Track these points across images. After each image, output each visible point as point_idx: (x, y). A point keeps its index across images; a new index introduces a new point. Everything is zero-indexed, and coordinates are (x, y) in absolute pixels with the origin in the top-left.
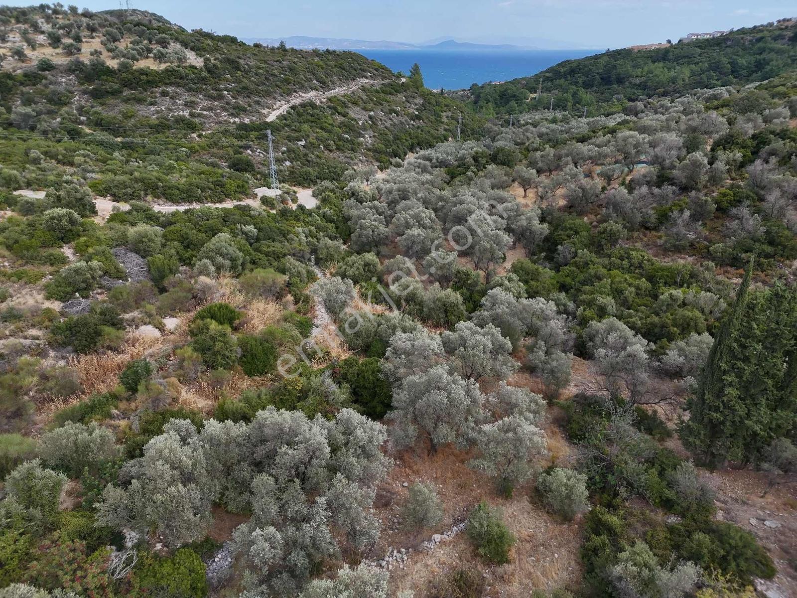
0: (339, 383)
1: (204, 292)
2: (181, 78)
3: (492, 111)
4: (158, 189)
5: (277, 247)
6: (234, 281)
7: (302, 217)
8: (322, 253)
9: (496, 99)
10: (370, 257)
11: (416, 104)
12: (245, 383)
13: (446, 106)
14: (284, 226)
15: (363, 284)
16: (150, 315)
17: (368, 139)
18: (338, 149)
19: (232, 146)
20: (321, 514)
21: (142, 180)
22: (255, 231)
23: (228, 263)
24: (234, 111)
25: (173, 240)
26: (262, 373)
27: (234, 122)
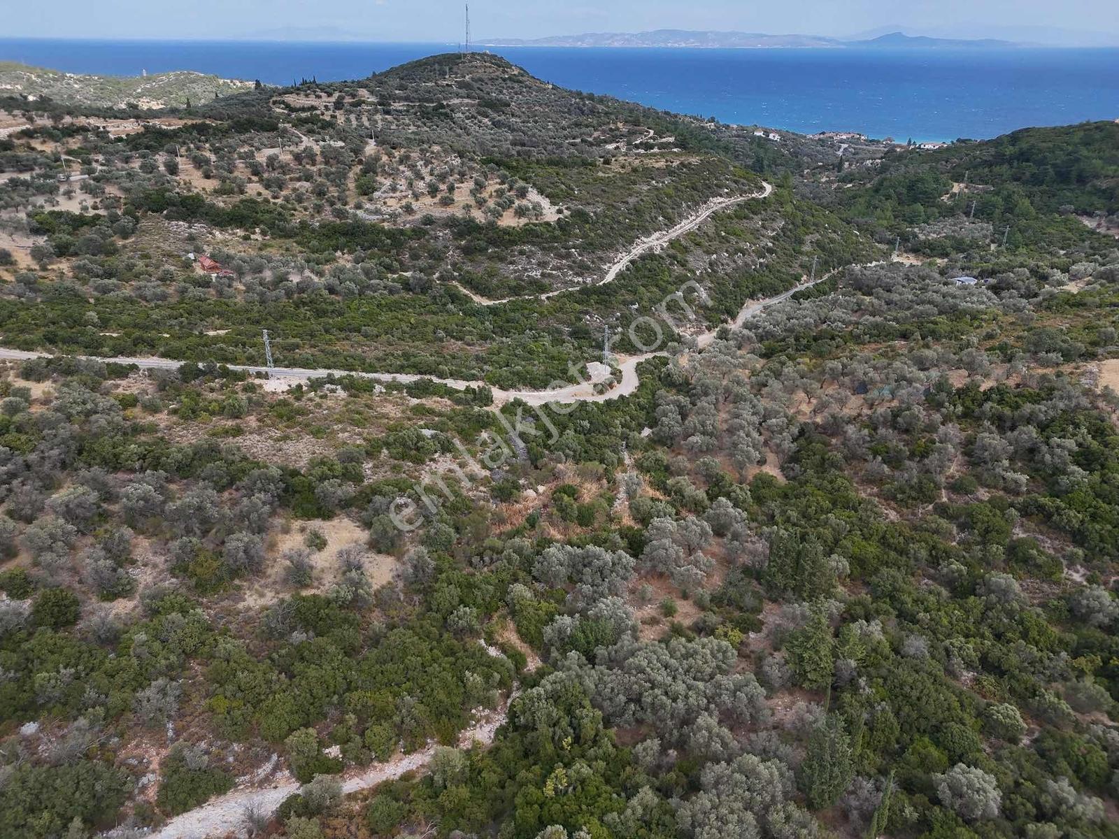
0: (622, 538)
1: (559, 474)
2: (538, 237)
3: (889, 214)
6: (575, 467)
7: (621, 408)
9: (899, 194)
11: (773, 231)
12: (579, 530)
14: (607, 417)
15: (652, 474)
19: (574, 311)
22: (589, 425)
23: (572, 453)
24: (580, 271)
26: (587, 526)
27: (578, 282)
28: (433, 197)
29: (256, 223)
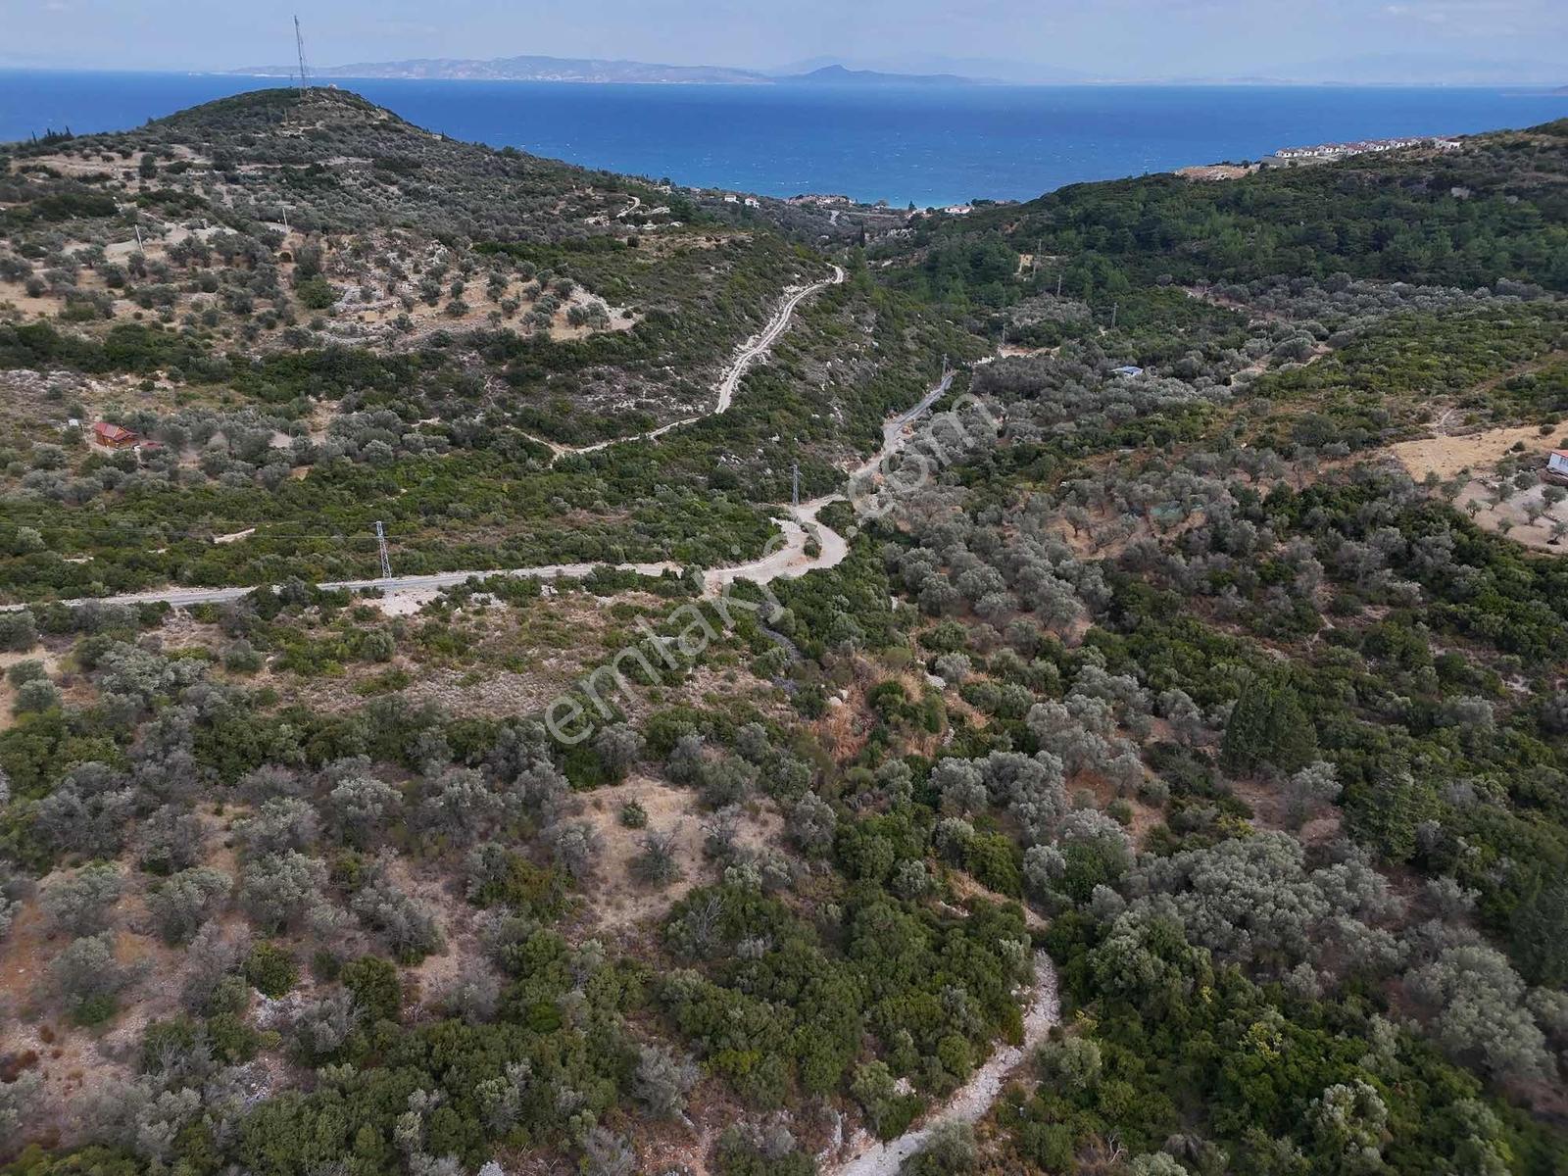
2: (614, 352)
3: (963, 297)
9: (965, 271)
11: (869, 326)
13: (908, 315)
16: (830, 688)
17: (838, 415)
18: (813, 439)
19: (702, 452)
23: (858, 640)
24: (684, 396)
27: (688, 412)
28: (432, 305)
29: (155, 363)
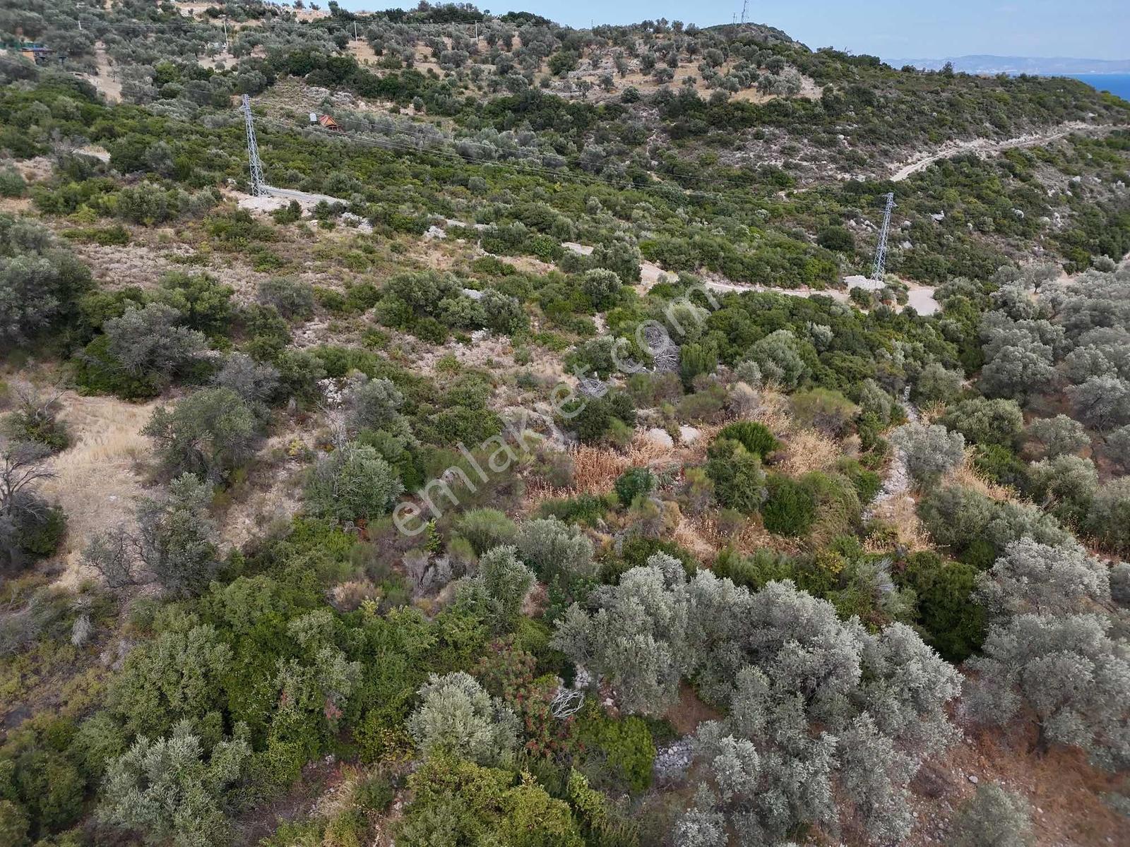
0: (900, 586)
1: (739, 404)
4: (717, 259)
5: (857, 362)
6: (783, 398)
7: (906, 327)
8: (924, 386)
10: (1008, 406)
12: (762, 540)
14: (875, 334)
15: (983, 447)
16: (667, 418)
17: (1057, 220)
20: (824, 760)
21: (701, 246)
22: (830, 334)
23: (780, 372)
25: (718, 328)
26: (788, 533)
27: (843, 179)
28: (645, 75)
29: (412, 96)
